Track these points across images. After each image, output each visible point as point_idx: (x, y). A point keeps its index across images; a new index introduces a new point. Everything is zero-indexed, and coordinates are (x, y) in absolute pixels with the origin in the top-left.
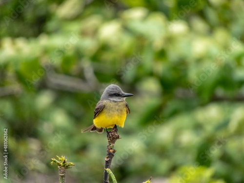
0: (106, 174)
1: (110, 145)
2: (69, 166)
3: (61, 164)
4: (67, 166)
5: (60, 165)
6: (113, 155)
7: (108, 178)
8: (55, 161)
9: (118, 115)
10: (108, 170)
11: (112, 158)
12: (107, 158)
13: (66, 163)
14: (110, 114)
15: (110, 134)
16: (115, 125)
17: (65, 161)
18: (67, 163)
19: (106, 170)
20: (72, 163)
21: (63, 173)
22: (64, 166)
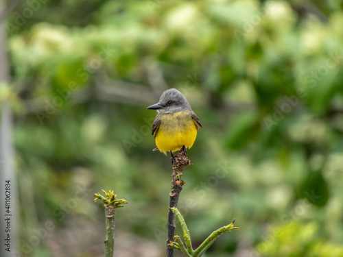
0: (171, 214)
1: (176, 174)
2: (119, 203)
3: (109, 201)
4: (117, 205)
5: (107, 203)
6: (181, 189)
7: (174, 221)
8: (100, 198)
9: (181, 132)
10: (173, 208)
11: (179, 193)
12: (173, 192)
13: (115, 200)
14: (169, 131)
15: (176, 159)
16: (184, 146)
17: (113, 196)
18: (117, 200)
19: (171, 210)
20: (123, 200)
21: (111, 214)
22: (112, 204)
